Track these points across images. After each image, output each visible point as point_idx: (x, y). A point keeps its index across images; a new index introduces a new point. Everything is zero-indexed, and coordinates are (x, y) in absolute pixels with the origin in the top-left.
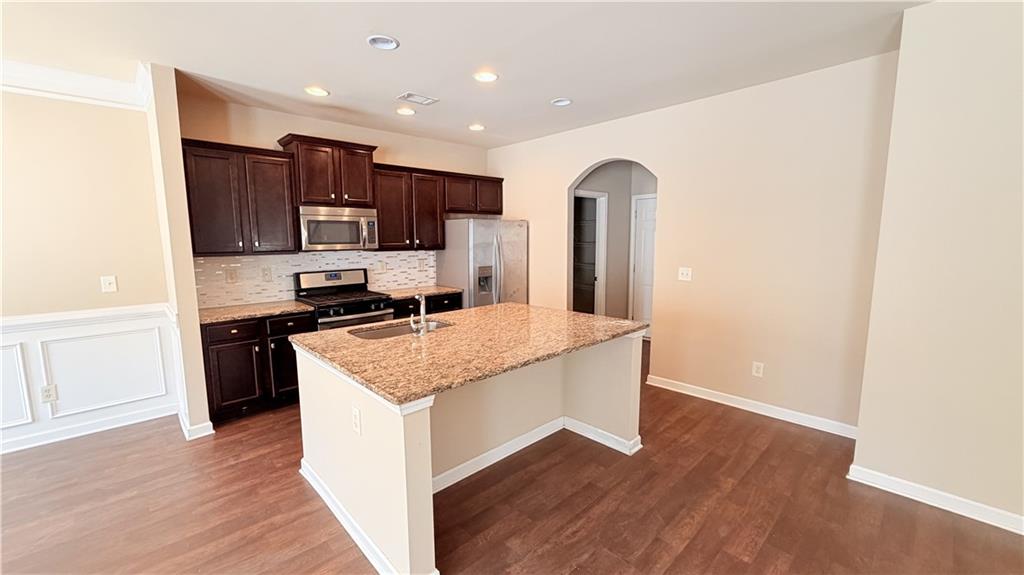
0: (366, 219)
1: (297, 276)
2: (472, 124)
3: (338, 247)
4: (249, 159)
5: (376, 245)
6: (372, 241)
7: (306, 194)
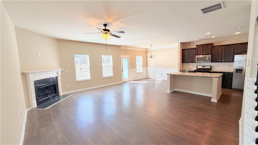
0: (208, 57)
1: (197, 66)
2: (235, 33)
3: (202, 62)
4: (190, 50)
5: (210, 61)
6: (209, 60)
7: (197, 54)
